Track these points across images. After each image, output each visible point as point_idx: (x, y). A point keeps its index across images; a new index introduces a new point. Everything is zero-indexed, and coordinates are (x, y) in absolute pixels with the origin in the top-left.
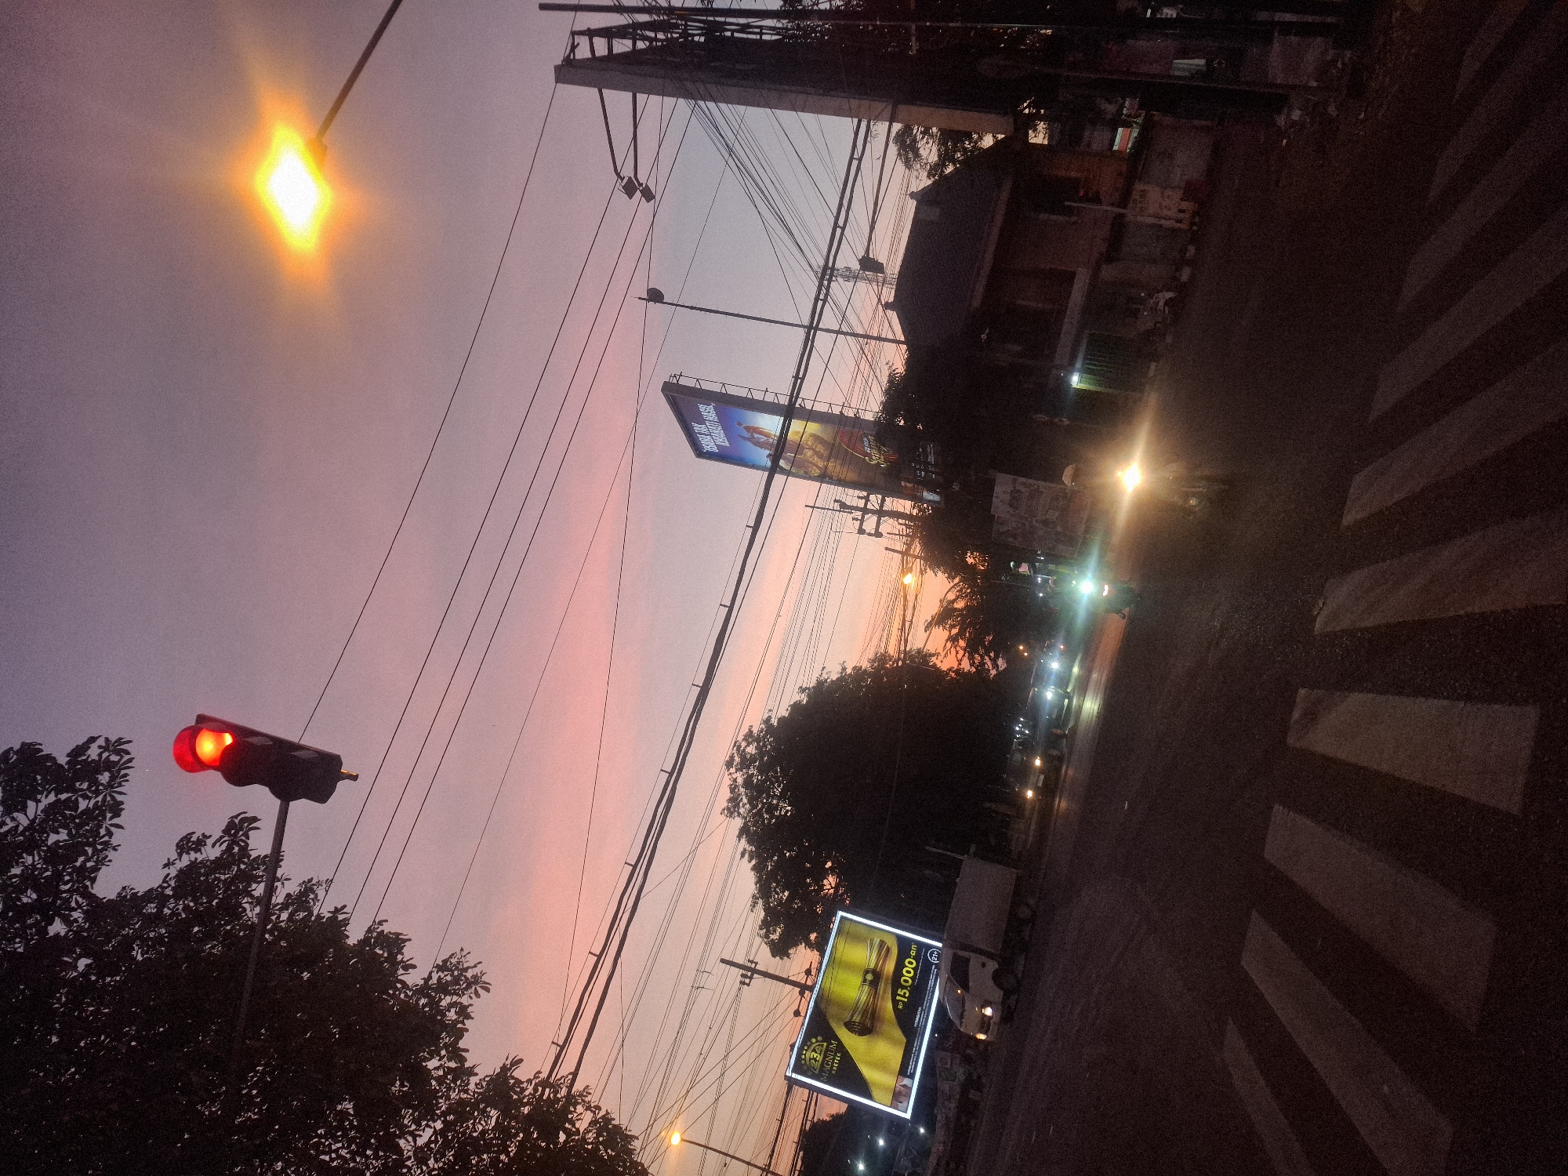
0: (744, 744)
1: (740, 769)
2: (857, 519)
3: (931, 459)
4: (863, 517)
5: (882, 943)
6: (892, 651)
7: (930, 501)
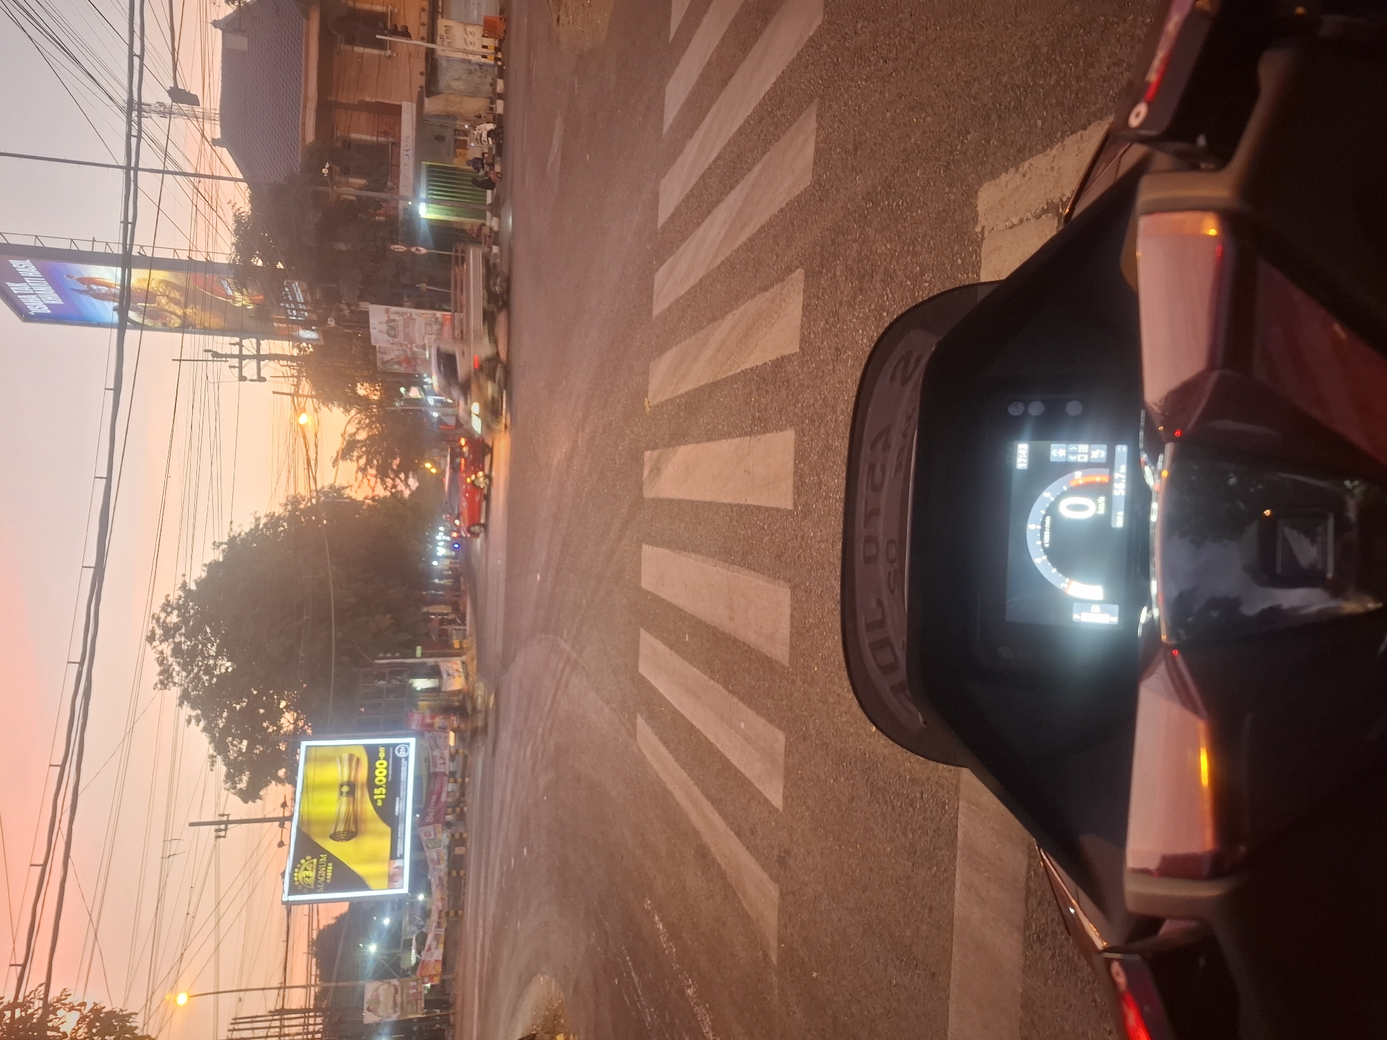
0: (163, 615)
1: (166, 640)
2: (234, 367)
3: (300, 298)
4: (241, 363)
5: (351, 757)
6: (303, 491)
7: (308, 339)
